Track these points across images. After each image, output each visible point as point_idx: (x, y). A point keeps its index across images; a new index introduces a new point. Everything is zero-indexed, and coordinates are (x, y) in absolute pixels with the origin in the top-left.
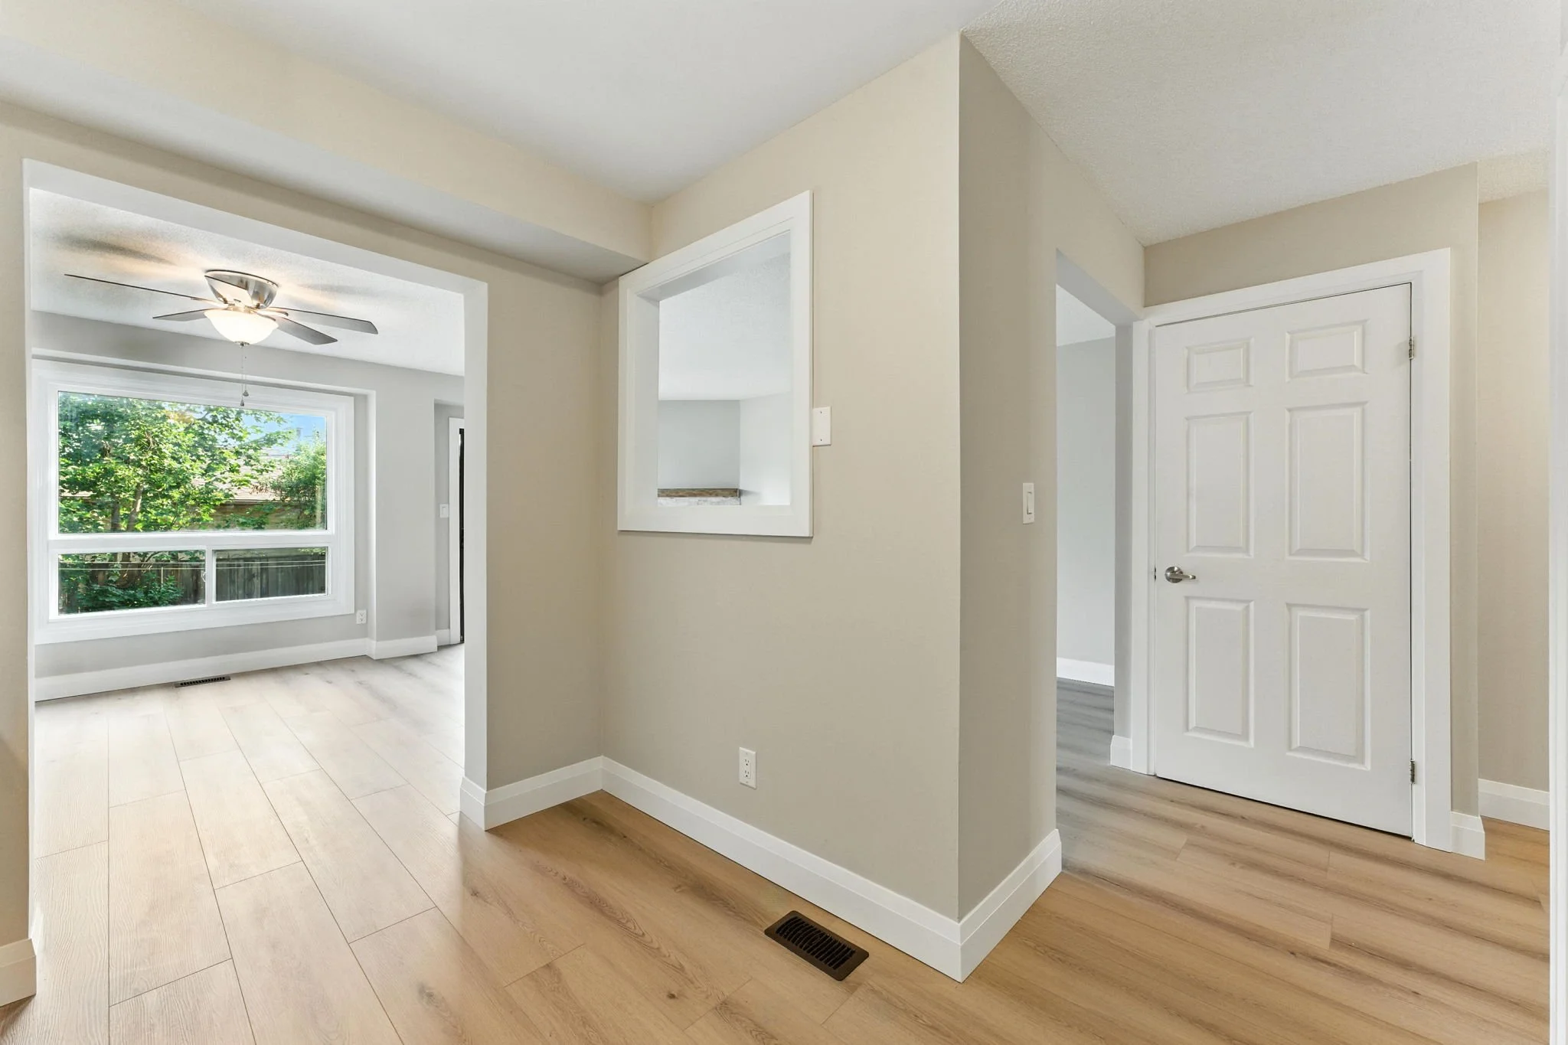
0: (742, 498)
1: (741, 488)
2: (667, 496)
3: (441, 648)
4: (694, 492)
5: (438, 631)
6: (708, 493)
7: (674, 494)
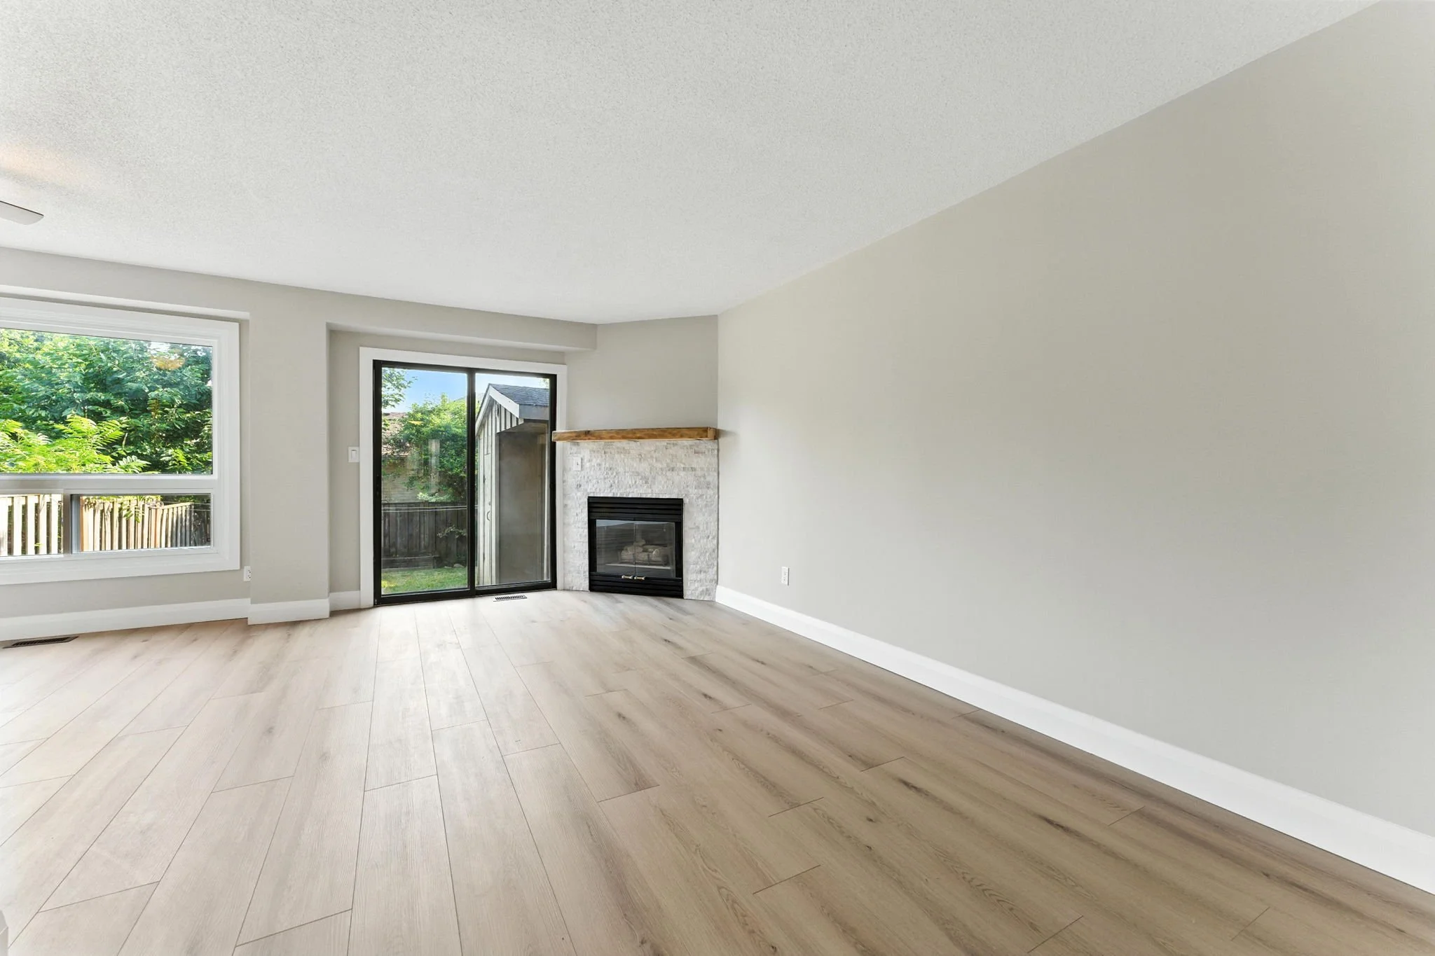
0: (721, 440)
1: (719, 427)
2: (624, 438)
3: (334, 613)
4: (655, 433)
5: (332, 594)
6: (670, 433)
7: (630, 436)
